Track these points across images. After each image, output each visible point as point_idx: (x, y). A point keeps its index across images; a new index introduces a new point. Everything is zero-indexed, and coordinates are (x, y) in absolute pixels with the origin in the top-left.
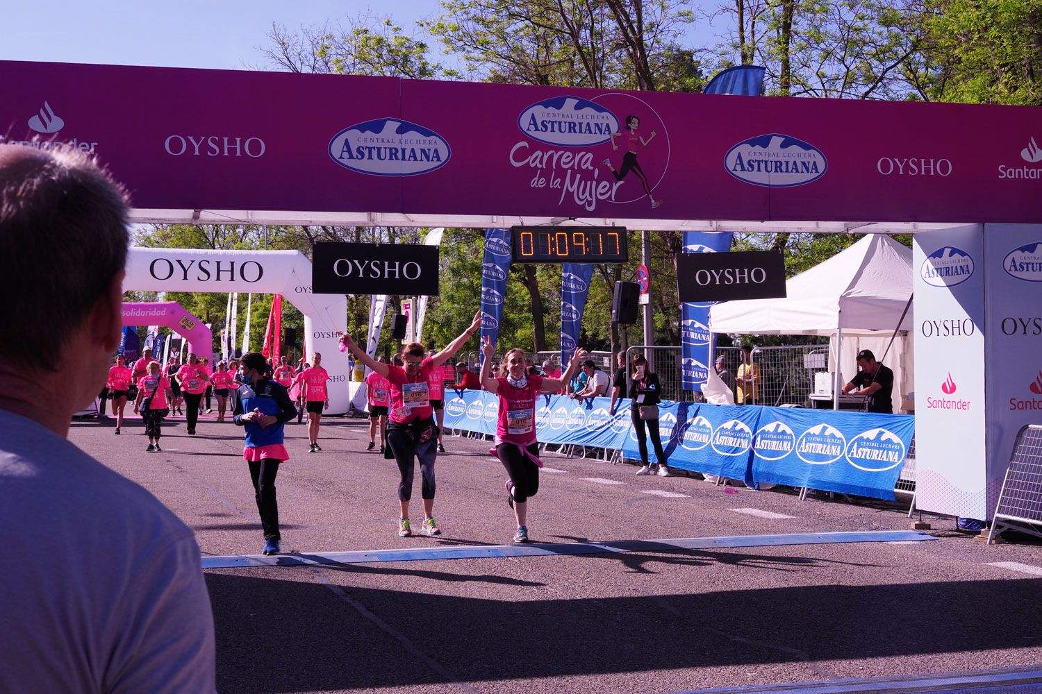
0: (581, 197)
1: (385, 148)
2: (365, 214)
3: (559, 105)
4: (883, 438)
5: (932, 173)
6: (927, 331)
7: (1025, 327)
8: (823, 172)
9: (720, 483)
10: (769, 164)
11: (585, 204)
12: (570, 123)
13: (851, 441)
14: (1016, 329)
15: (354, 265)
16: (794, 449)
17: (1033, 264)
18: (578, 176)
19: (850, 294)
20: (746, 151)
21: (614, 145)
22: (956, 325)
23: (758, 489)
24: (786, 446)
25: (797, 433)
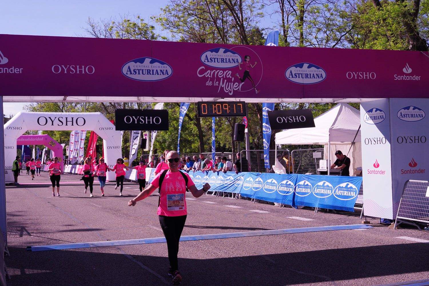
0: (227, 89)
1: (145, 70)
2: (137, 97)
3: (217, 51)
4: (349, 186)
5: (368, 78)
6: (367, 142)
7: (406, 140)
8: (325, 78)
9: (282, 206)
10: (303, 75)
11: (229, 92)
12: (222, 59)
13: (336, 188)
14: (403, 141)
15: (133, 118)
16: (312, 191)
17: (409, 114)
18: (226, 81)
19: (333, 127)
20: (294, 70)
21: (240, 67)
22: (379, 140)
23: (297, 208)
24: (309, 191)
25: (313, 185)
